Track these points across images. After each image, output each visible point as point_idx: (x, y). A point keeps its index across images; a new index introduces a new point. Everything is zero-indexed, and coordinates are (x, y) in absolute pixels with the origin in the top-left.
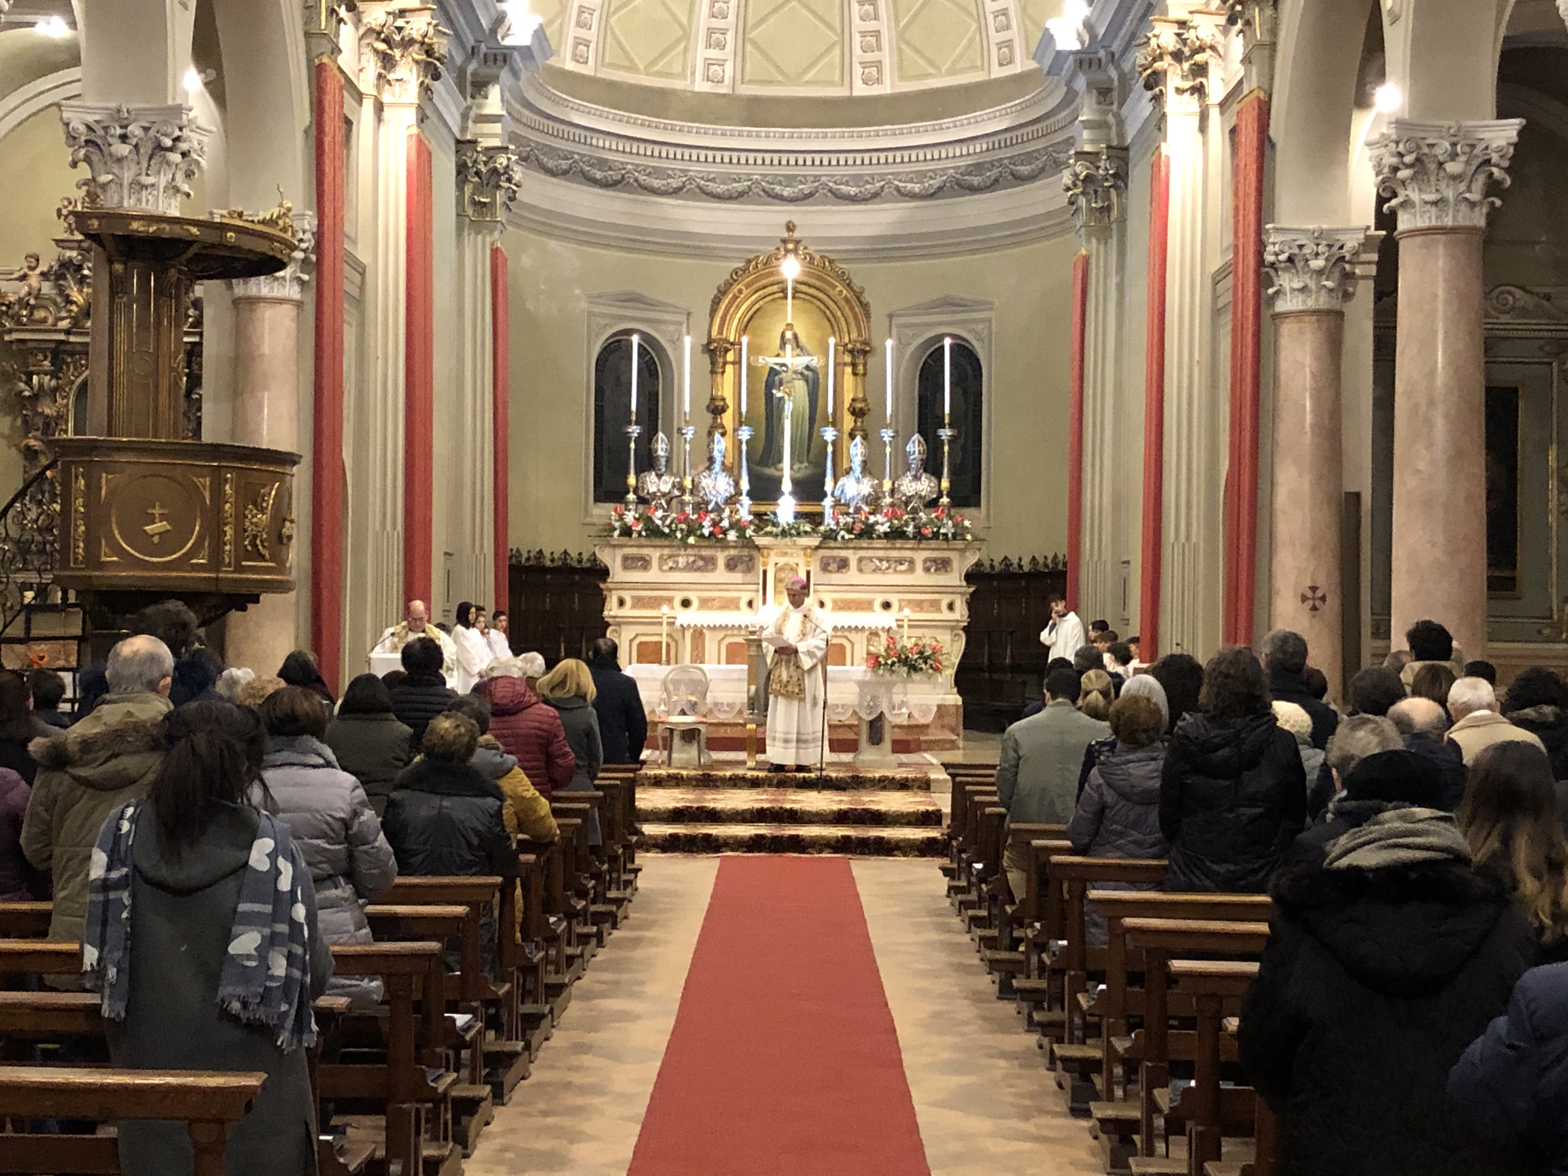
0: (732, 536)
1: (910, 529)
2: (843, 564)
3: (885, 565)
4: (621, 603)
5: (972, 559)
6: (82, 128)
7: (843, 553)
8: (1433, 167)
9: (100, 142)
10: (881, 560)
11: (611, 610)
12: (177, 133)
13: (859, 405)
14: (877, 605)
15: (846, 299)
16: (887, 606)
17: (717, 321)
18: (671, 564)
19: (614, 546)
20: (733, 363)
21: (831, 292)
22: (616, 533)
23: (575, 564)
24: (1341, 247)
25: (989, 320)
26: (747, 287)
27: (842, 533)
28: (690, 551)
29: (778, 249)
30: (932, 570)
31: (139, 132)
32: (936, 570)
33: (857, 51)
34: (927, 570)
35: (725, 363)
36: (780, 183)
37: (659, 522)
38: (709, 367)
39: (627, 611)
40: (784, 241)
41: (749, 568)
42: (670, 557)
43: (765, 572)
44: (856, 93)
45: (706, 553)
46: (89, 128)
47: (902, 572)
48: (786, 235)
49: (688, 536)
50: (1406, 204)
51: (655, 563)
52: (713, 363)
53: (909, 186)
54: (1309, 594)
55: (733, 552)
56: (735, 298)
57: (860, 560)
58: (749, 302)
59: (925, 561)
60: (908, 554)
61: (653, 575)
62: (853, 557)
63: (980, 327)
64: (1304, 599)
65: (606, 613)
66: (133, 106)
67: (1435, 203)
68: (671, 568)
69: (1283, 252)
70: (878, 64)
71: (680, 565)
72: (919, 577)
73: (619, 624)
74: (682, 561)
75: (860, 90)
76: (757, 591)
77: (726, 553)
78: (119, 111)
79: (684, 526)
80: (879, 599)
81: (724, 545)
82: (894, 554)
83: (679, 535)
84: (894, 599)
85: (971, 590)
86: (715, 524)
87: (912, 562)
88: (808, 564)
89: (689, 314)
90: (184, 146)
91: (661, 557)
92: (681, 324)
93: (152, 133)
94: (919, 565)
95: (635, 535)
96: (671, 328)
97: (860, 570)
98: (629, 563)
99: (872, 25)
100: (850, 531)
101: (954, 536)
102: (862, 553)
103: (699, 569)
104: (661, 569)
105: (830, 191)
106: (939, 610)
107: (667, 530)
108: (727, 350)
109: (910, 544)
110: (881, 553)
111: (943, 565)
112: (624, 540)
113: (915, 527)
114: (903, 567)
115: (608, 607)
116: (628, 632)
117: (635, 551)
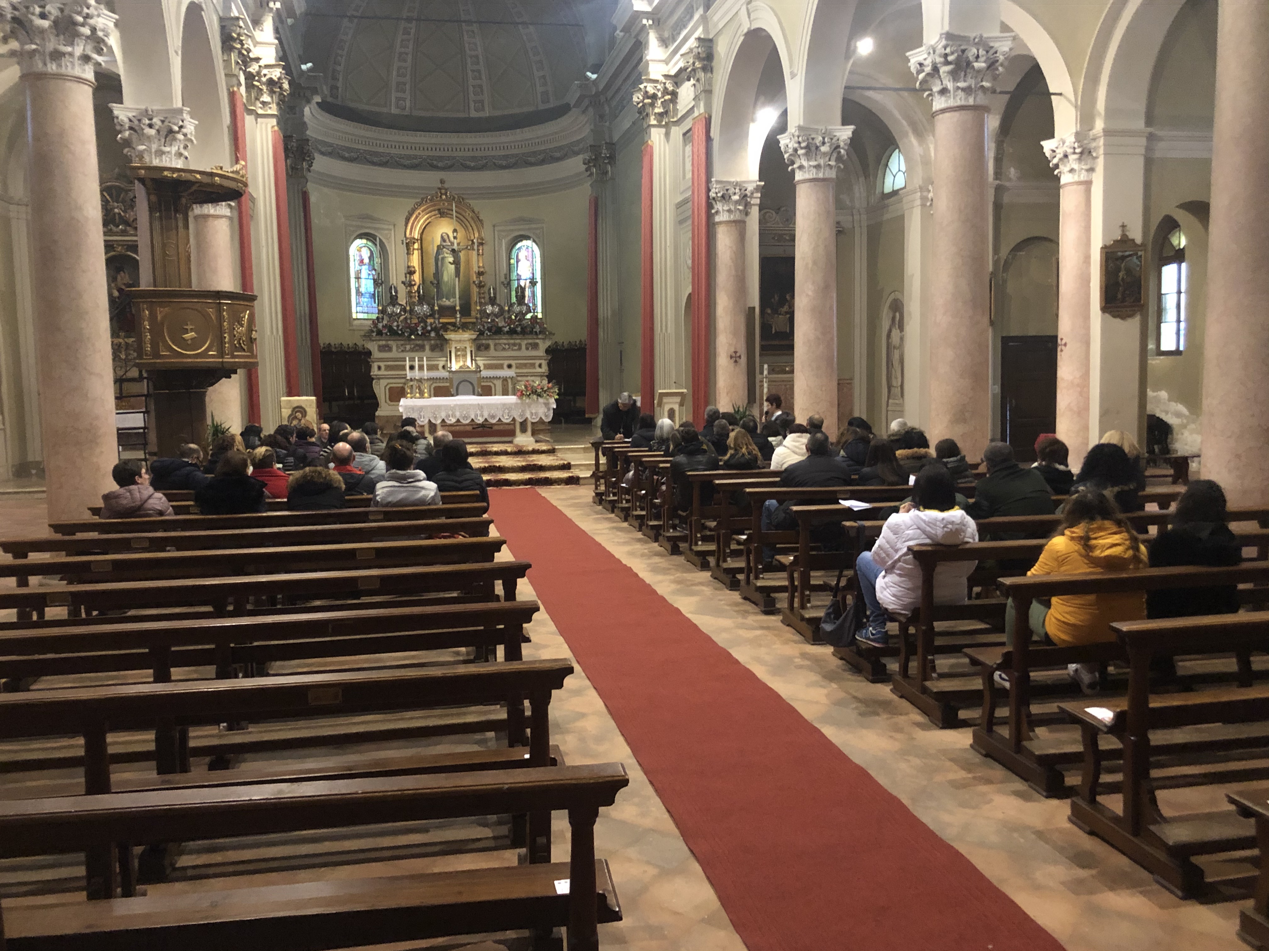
0: (433, 334)
1: (519, 329)
2: (487, 347)
3: (507, 347)
4: (379, 368)
5: (548, 343)
6: (126, 120)
7: (487, 342)
8: (813, 149)
9: (137, 128)
10: (505, 344)
11: (374, 372)
12: (181, 123)
13: (482, 270)
14: (505, 366)
15: (472, 218)
16: (510, 366)
17: (409, 228)
18: (402, 348)
19: (373, 341)
20: (418, 249)
21: (464, 214)
22: (374, 334)
23: (346, 349)
24: (746, 190)
25: (543, 228)
26: (423, 211)
27: (487, 332)
28: (412, 342)
29: (437, 193)
31: (159, 123)
32: (531, 349)
33: (471, 95)
34: (527, 349)
35: (414, 249)
36: (436, 160)
37: (395, 328)
38: (406, 251)
39: (383, 372)
40: (440, 189)
41: (442, 350)
42: (402, 345)
43: (450, 352)
44: (471, 116)
45: (420, 342)
46: (130, 120)
47: (515, 350)
48: (440, 186)
49: (410, 335)
50: (801, 167)
51: (394, 348)
52: (408, 249)
53: (500, 162)
54: (734, 355)
55: (433, 342)
56: (417, 217)
57: (495, 345)
58: (424, 219)
59: (526, 344)
60: (518, 341)
61: (394, 354)
62: (491, 343)
63: (538, 232)
64: (731, 357)
65: (372, 373)
66: (155, 108)
67: (815, 167)
69: (719, 192)
70: (482, 102)
71: (407, 349)
72: (524, 352)
73: (379, 379)
74: (408, 347)
75: (474, 114)
76: (447, 361)
78: (147, 111)
79: (408, 330)
80: (506, 363)
81: (429, 339)
82: (512, 341)
83: (406, 334)
84: (513, 363)
85: (550, 357)
86: (423, 328)
87: (520, 345)
88: (471, 347)
89: (394, 225)
90: (184, 130)
92: (391, 230)
93: (166, 123)
94: (524, 347)
95: (384, 335)
96: (386, 232)
97: (495, 350)
98: (382, 349)
99: (478, 82)
100: (490, 332)
101: (540, 332)
102: (497, 341)
104: (397, 350)
105: (462, 164)
106: (535, 368)
107: (400, 332)
108: (414, 243)
109: (521, 336)
110: (505, 341)
111: (535, 346)
112: (378, 338)
113: (522, 328)
114: (515, 348)
115: (372, 370)
116: (383, 382)
117: (384, 343)
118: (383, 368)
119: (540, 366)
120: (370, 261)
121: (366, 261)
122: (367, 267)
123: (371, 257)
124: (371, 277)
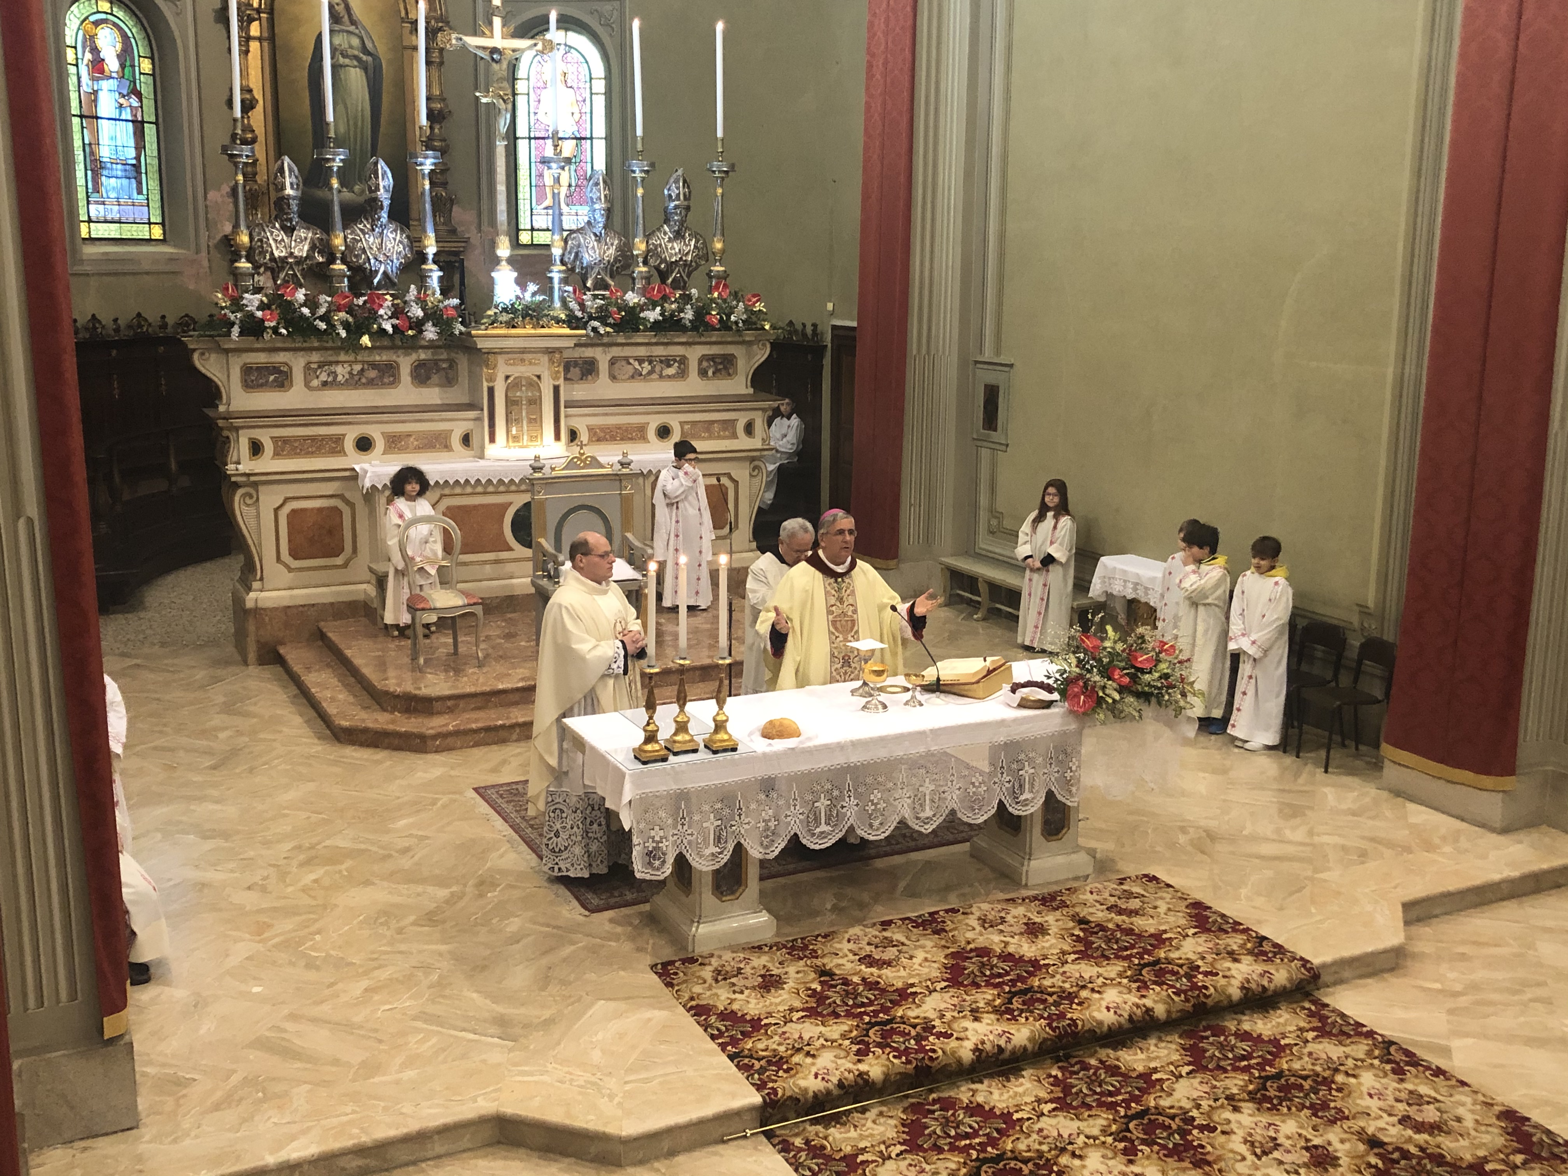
1: (689, 317)
2: (588, 369)
3: (646, 367)
4: (256, 448)
5: (761, 355)
7: (588, 353)
10: (641, 361)
11: (239, 462)
13: (437, 106)
16: (664, 432)
18: (324, 377)
19: (227, 351)
20: (260, 39)
22: (236, 331)
25: (621, 1)
28: (363, 356)
30: (710, 373)
32: (714, 373)
34: (703, 373)
37: (306, 311)
39: (267, 464)
43: (491, 391)
45: (381, 357)
47: (669, 377)
49: (356, 334)
51: (298, 376)
55: (423, 355)
57: (613, 362)
59: (701, 360)
60: (680, 351)
61: (298, 398)
62: (602, 357)
63: (607, 7)
65: (231, 468)
68: (325, 384)
71: (340, 378)
72: (694, 385)
73: (255, 486)
74: (342, 371)
76: (479, 419)
77: (414, 357)
79: (347, 318)
80: (654, 423)
81: (411, 345)
82: (659, 351)
83: (342, 332)
86: (398, 312)
87: (683, 361)
88: (555, 375)
91: (307, 367)
94: (693, 367)
95: (266, 333)
97: (613, 377)
98: (255, 377)
100: (604, 321)
101: (747, 325)
102: (616, 351)
103: (371, 384)
104: (307, 385)
106: (734, 436)
107: (323, 326)
109: (685, 337)
110: (642, 351)
111: (724, 365)
112: (248, 341)
113: (696, 314)
114: (671, 371)
115: (233, 455)
116: (270, 498)
117: (261, 358)
118: (269, 447)
119: (749, 429)
120: (123, 66)
121: (112, 64)
122: (112, 84)
123: (125, 55)
124: (127, 115)
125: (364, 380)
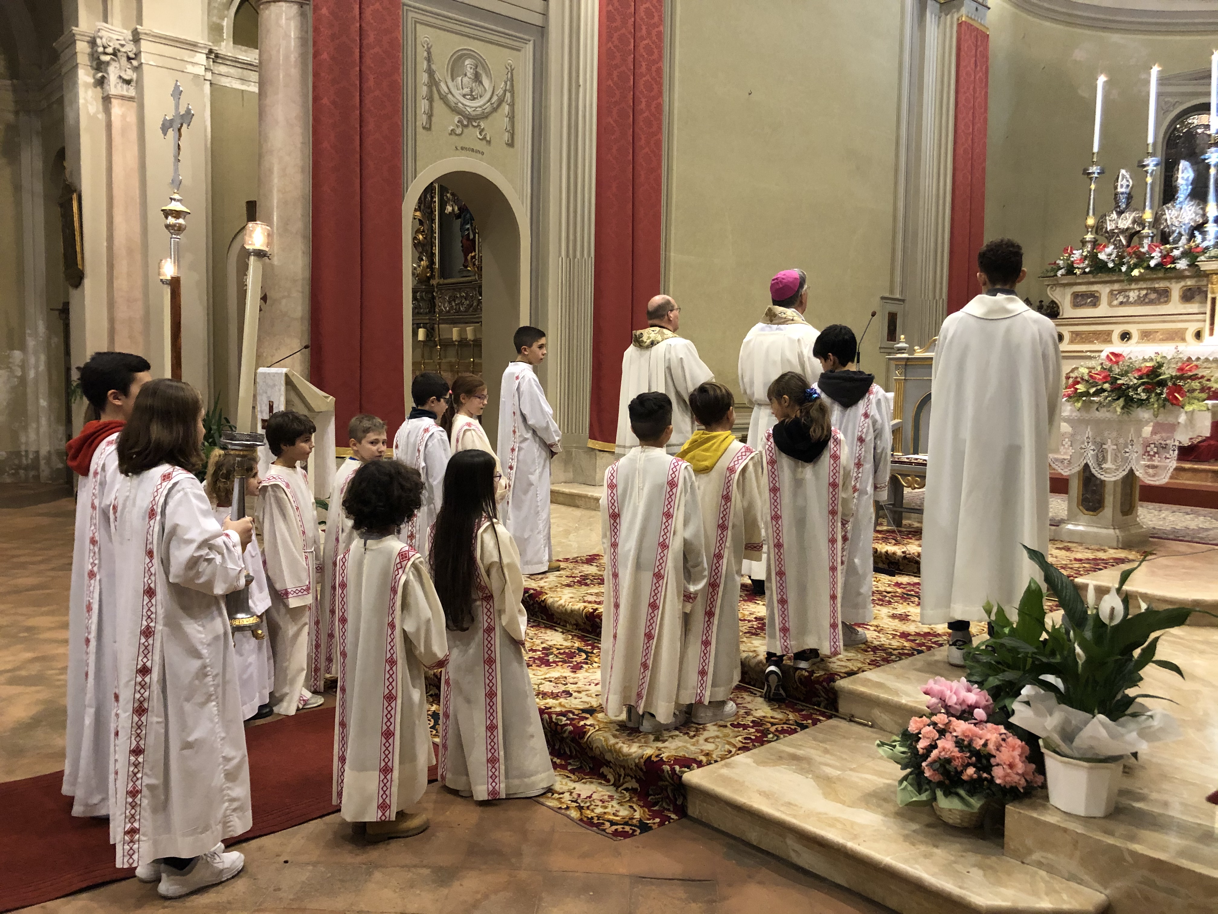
125: (1147, 300)
